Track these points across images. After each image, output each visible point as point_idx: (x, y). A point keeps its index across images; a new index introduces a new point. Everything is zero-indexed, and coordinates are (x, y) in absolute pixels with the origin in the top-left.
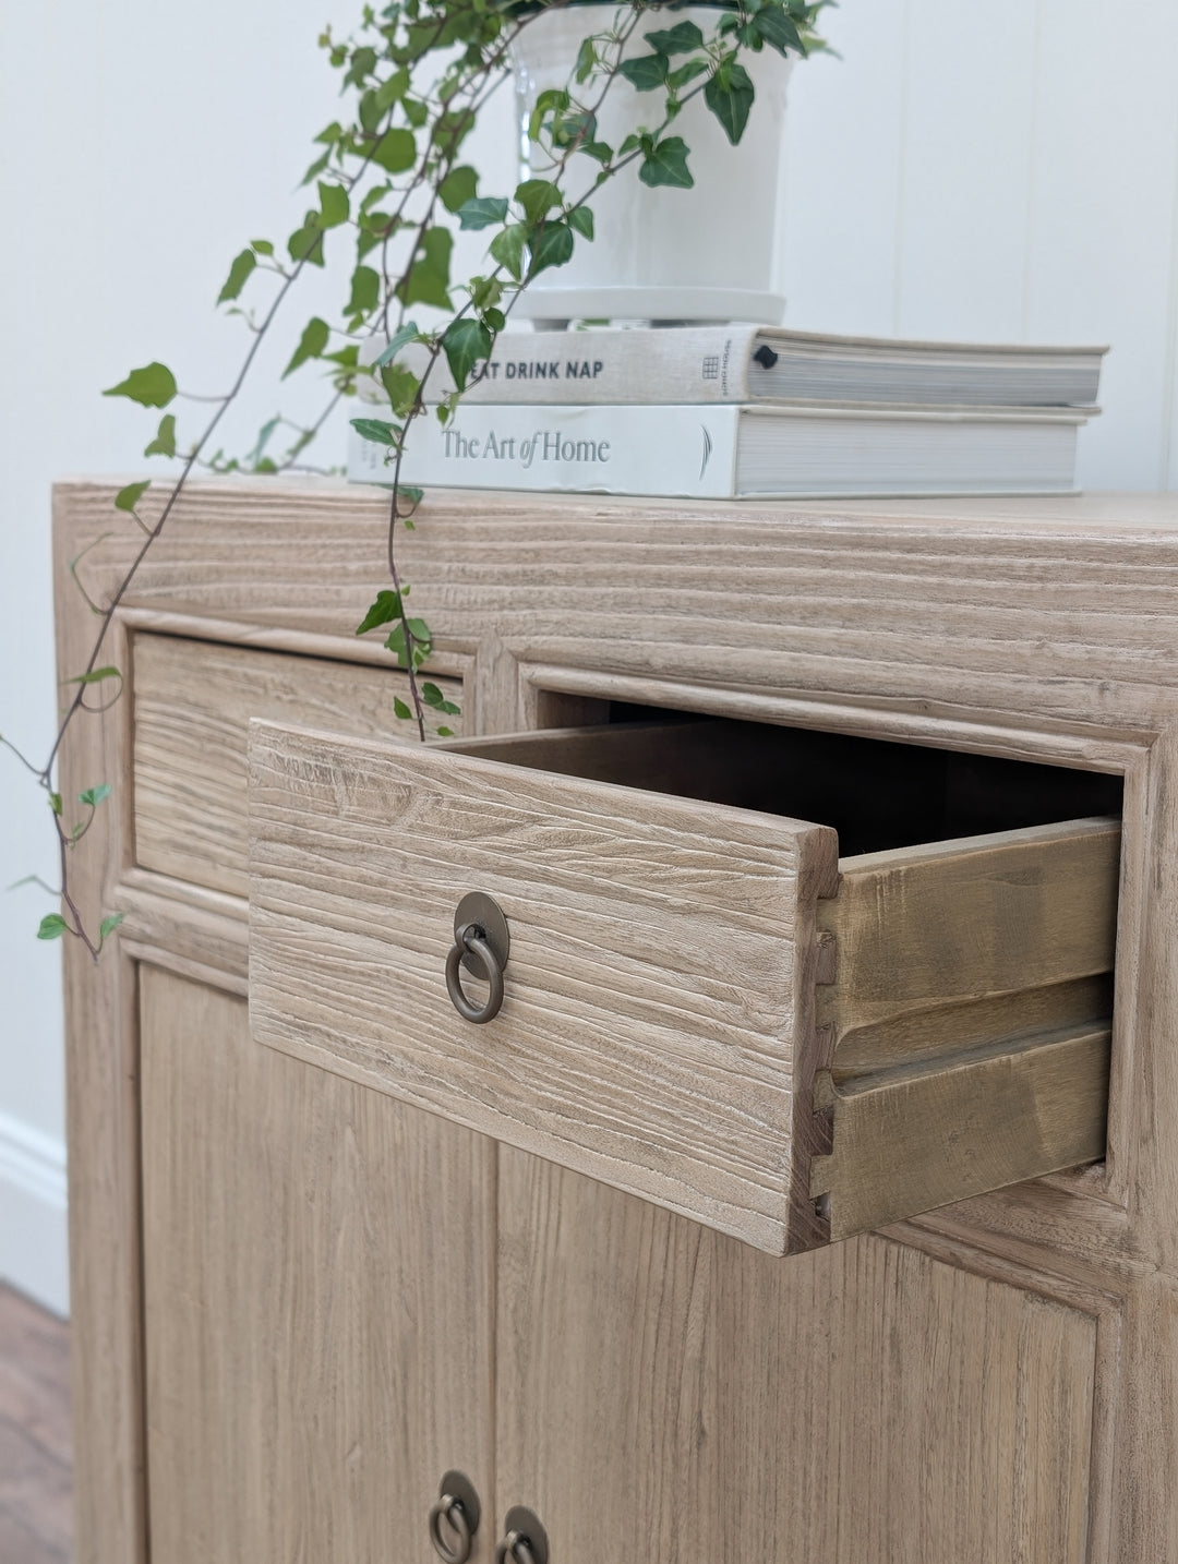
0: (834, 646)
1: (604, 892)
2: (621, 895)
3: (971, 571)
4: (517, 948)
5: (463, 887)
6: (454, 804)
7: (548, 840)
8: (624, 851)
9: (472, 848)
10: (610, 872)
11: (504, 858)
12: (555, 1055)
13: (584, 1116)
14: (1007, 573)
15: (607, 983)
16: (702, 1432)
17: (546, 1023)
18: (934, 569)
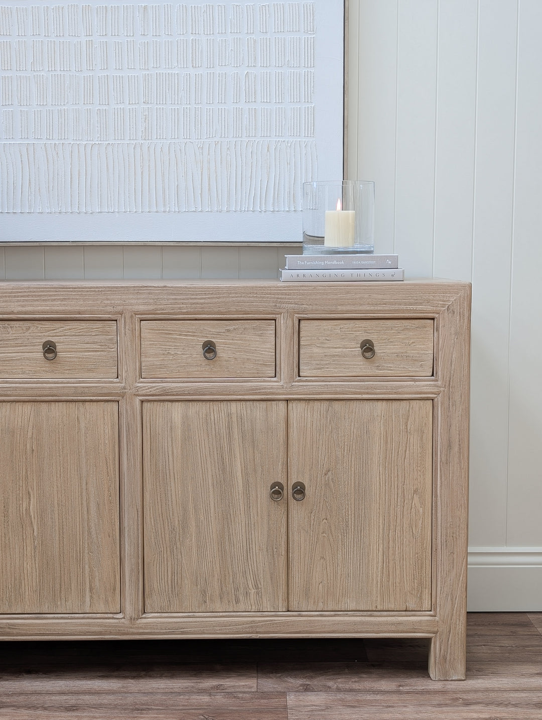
0: (59, 305)
1: (79, 335)
2: (82, 335)
3: (87, 291)
4: (57, 347)
5: (44, 340)
6: (41, 328)
7: (65, 330)
8: (82, 329)
9: (47, 334)
10: (79, 332)
11: (55, 334)
12: (68, 362)
13: (75, 369)
14: (95, 291)
15: (79, 349)
16: (33, 450)
17: (66, 357)
18: (80, 291)
